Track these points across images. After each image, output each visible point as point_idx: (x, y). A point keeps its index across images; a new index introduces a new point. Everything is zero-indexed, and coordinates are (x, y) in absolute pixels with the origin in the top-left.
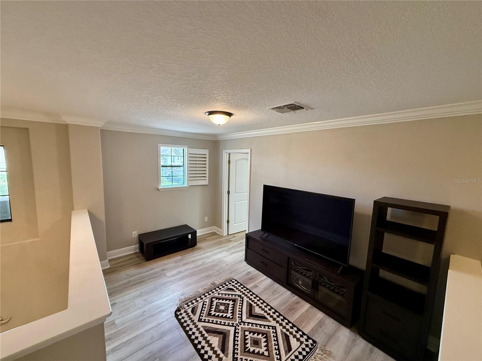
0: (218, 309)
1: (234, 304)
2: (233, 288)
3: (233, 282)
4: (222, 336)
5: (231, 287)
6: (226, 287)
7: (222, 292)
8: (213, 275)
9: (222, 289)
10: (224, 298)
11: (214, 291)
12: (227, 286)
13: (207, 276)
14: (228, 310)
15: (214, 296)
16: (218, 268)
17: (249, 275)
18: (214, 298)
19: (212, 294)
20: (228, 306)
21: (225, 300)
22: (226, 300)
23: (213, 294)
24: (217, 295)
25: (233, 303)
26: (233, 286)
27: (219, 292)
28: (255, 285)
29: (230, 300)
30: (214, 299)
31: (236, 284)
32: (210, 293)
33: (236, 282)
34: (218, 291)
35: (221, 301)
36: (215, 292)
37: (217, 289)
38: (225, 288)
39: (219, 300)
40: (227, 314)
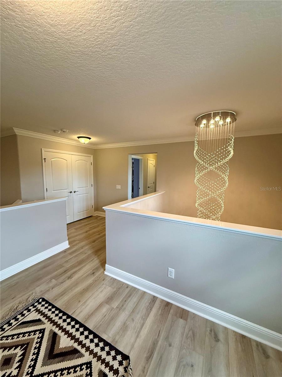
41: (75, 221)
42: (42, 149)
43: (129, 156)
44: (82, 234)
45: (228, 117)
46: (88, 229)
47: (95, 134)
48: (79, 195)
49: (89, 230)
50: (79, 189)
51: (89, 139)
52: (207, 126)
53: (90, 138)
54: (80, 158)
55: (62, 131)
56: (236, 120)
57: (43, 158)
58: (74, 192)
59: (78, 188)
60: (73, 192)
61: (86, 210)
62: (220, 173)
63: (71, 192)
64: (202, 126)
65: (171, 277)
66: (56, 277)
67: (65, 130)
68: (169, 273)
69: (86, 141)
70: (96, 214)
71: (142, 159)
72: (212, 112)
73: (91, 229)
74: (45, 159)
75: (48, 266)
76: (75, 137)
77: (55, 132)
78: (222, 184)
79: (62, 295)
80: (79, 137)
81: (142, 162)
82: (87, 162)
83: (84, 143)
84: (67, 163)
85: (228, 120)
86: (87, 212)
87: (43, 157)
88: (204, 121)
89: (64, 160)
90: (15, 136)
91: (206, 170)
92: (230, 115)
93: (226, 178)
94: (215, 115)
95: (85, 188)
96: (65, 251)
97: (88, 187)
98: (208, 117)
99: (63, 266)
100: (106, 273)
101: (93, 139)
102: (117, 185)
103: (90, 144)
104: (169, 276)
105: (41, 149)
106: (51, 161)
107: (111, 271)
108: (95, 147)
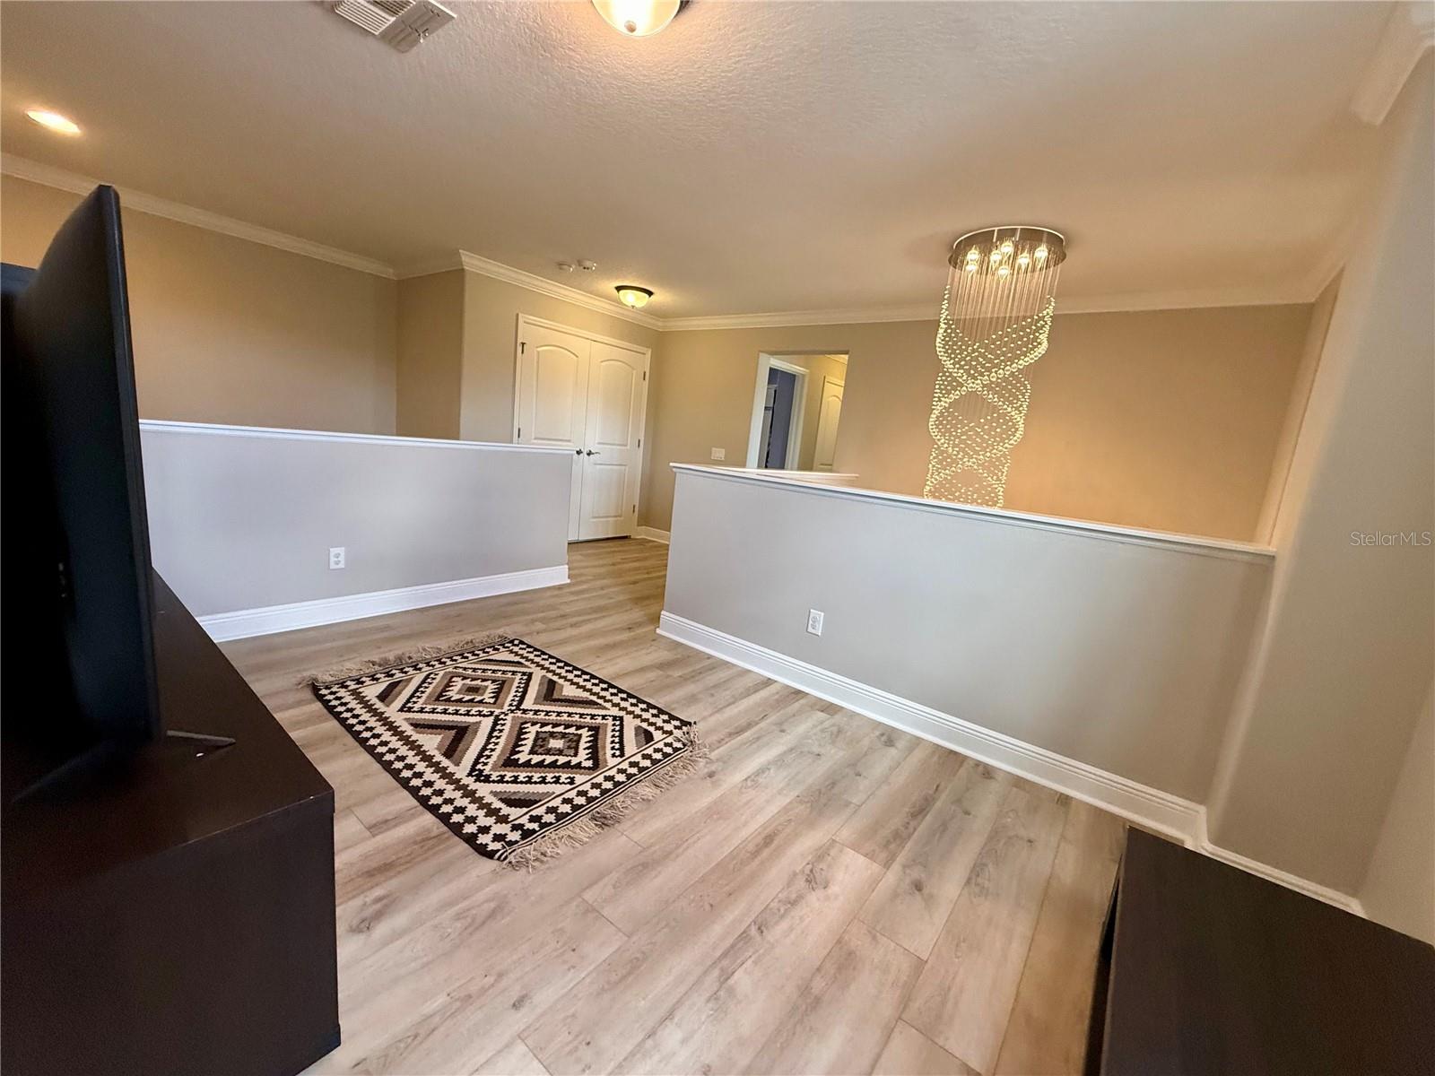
0: (567, 740)
1: (511, 755)
2: (505, 810)
3: (498, 838)
4: (556, 696)
5: (514, 813)
6: (540, 811)
7: (558, 789)
8: (614, 875)
9: (560, 799)
10: (548, 769)
11: (595, 793)
12: (534, 813)
13: (645, 866)
14: (536, 740)
15: (589, 775)
16: (601, 949)
17: (378, 900)
18: (589, 768)
19: (600, 779)
20: (536, 748)
21: (546, 763)
22: (540, 764)
23: (594, 781)
24: (579, 779)
25: (516, 757)
26: (503, 819)
27: (569, 787)
28: (374, 836)
29: (527, 764)
30: (589, 764)
31: (485, 830)
32: (608, 785)
33: (483, 839)
34: (575, 791)
35: (562, 760)
36: (587, 787)
37: (581, 800)
38: (544, 807)
39: (570, 761)
40: (540, 730)
41: (581, 539)
42: (520, 315)
43: (763, 356)
44: (603, 566)
45: (1039, 246)
46: (619, 560)
47: (667, 280)
48: (598, 466)
49: (619, 563)
50: (602, 446)
51: (647, 296)
52: (984, 267)
53: (650, 293)
54: (616, 353)
55: (580, 265)
56: (1062, 257)
57: (519, 341)
58: (589, 454)
59: (599, 443)
60: (585, 453)
61: (616, 516)
62: (1000, 403)
63: (579, 453)
64: (972, 267)
65: (813, 631)
66: (542, 620)
67: (588, 264)
68: (811, 622)
69: (639, 300)
70: (642, 533)
71: (803, 376)
72: (996, 229)
73: (624, 561)
74: (523, 344)
75: (524, 603)
76: (609, 286)
77: (561, 269)
78: (1005, 431)
79: (560, 644)
80: (619, 289)
81: (803, 382)
82: (633, 369)
83: (633, 307)
84: (578, 361)
85: (1042, 252)
86: (616, 521)
87: (519, 337)
88: (973, 255)
89: (569, 353)
90: (459, 273)
91: (958, 392)
92: (1044, 239)
93: (1019, 419)
94: (1004, 235)
95: (618, 447)
96: (560, 587)
97: (626, 446)
98: (985, 241)
99: (559, 609)
100: (658, 631)
101: (662, 297)
102: (714, 449)
103: (651, 312)
104: (810, 629)
105: (517, 315)
106: (538, 352)
107: (673, 626)
108: (659, 325)
